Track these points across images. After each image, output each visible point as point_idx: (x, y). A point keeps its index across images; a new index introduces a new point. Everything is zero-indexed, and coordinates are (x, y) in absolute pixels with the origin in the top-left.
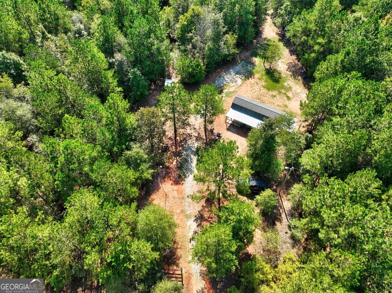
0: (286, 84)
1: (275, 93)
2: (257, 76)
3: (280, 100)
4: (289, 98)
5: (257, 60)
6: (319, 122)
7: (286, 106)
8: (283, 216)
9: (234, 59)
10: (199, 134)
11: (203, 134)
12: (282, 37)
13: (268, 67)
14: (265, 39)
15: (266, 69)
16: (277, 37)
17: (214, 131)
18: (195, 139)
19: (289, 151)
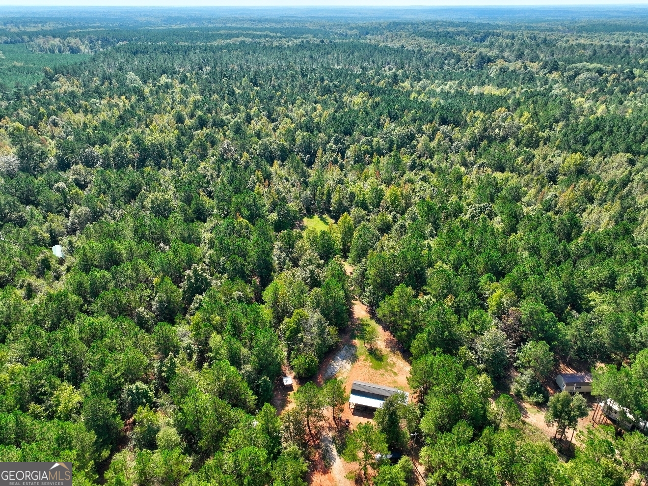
0: (389, 361)
1: (382, 371)
2: (361, 358)
3: (389, 377)
4: (395, 374)
5: (357, 342)
6: (425, 393)
7: (395, 382)
8: (420, 478)
9: (337, 346)
10: (329, 424)
11: (333, 423)
12: (373, 315)
13: (369, 347)
14: (358, 319)
15: (368, 350)
16: (368, 316)
17: (342, 419)
18: (327, 429)
19: (409, 421)
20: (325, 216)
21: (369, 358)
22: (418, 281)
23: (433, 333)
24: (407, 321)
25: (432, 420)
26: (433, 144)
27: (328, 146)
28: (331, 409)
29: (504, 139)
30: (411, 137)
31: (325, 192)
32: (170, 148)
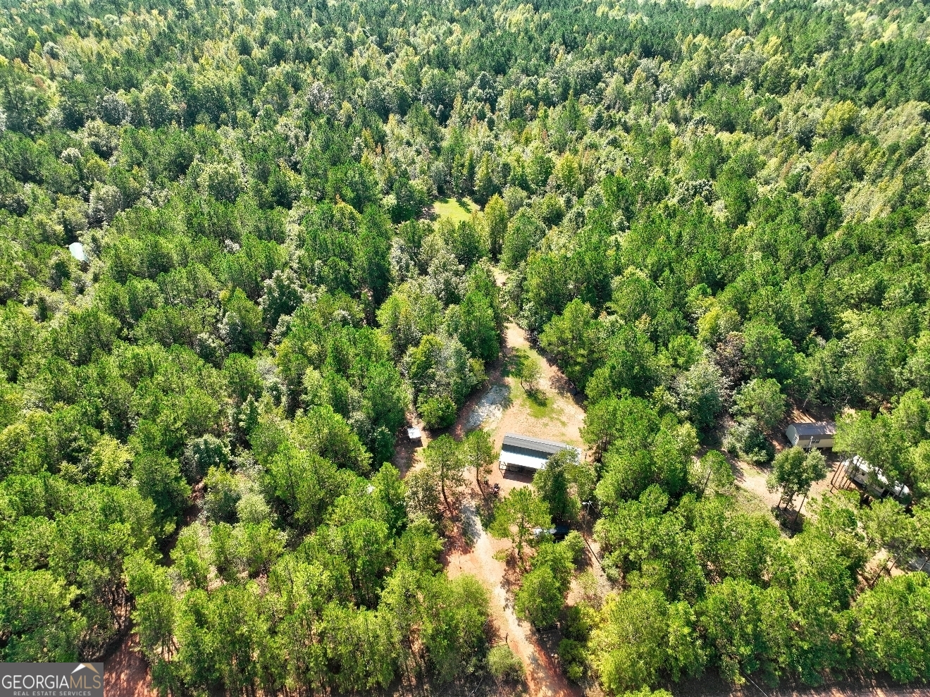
0: (555, 406)
1: (545, 420)
2: (517, 402)
3: (554, 428)
4: (564, 424)
5: (510, 380)
6: (604, 448)
7: (563, 434)
8: (594, 559)
9: (483, 386)
10: (472, 489)
11: (477, 489)
12: (534, 343)
13: (527, 388)
14: (513, 349)
15: (526, 391)
16: (527, 344)
17: (490, 483)
18: (469, 497)
19: (582, 485)
20: (467, 200)
21: (528, 402)
22: (599, 294)
23: (619, 368)
24: (582, 351)
25: (612, 484)
26: (630, 88)
27: (471, 91)
28: (474, 470)
29: (737, 80)
30: (596, 77)
31: (466, 164)
32: (232, 95)
